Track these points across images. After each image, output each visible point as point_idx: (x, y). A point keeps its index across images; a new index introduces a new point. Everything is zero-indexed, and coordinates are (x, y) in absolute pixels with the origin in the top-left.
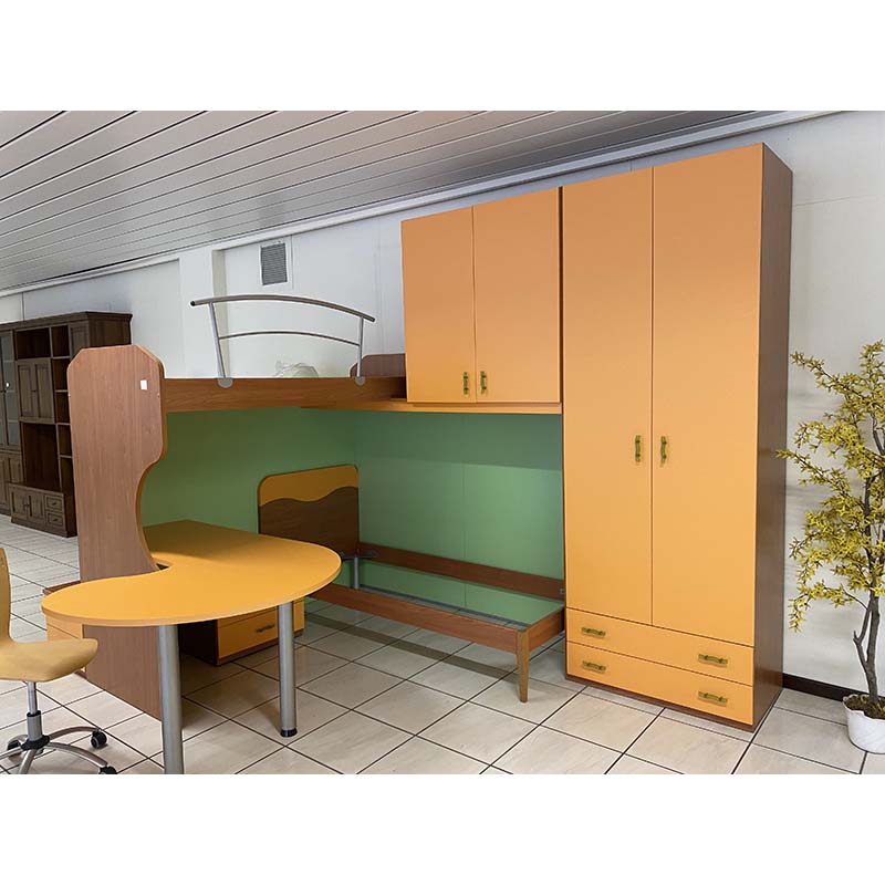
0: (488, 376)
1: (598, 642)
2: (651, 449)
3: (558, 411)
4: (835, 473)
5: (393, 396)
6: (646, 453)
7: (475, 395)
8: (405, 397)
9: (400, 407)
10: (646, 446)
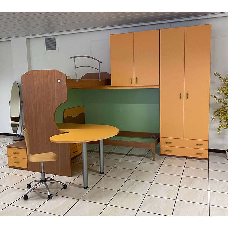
0: (138, 79)
1: (169, 145)
2: (184, 96)
3: (158, 87)
4: (223, 100)
5: (106, 85)
6: (182, 97)
7: (134, 84)
8: (111, 85)
9: (109, 88)
10: (182, 95)
